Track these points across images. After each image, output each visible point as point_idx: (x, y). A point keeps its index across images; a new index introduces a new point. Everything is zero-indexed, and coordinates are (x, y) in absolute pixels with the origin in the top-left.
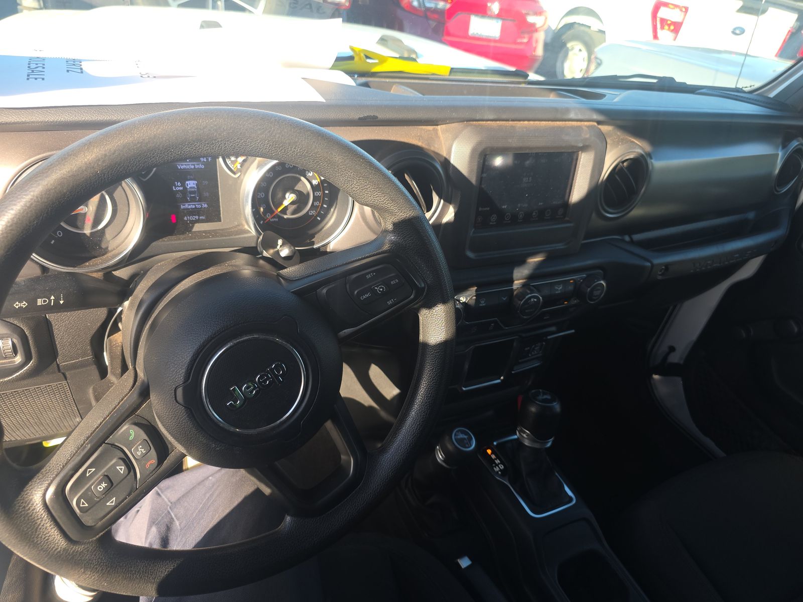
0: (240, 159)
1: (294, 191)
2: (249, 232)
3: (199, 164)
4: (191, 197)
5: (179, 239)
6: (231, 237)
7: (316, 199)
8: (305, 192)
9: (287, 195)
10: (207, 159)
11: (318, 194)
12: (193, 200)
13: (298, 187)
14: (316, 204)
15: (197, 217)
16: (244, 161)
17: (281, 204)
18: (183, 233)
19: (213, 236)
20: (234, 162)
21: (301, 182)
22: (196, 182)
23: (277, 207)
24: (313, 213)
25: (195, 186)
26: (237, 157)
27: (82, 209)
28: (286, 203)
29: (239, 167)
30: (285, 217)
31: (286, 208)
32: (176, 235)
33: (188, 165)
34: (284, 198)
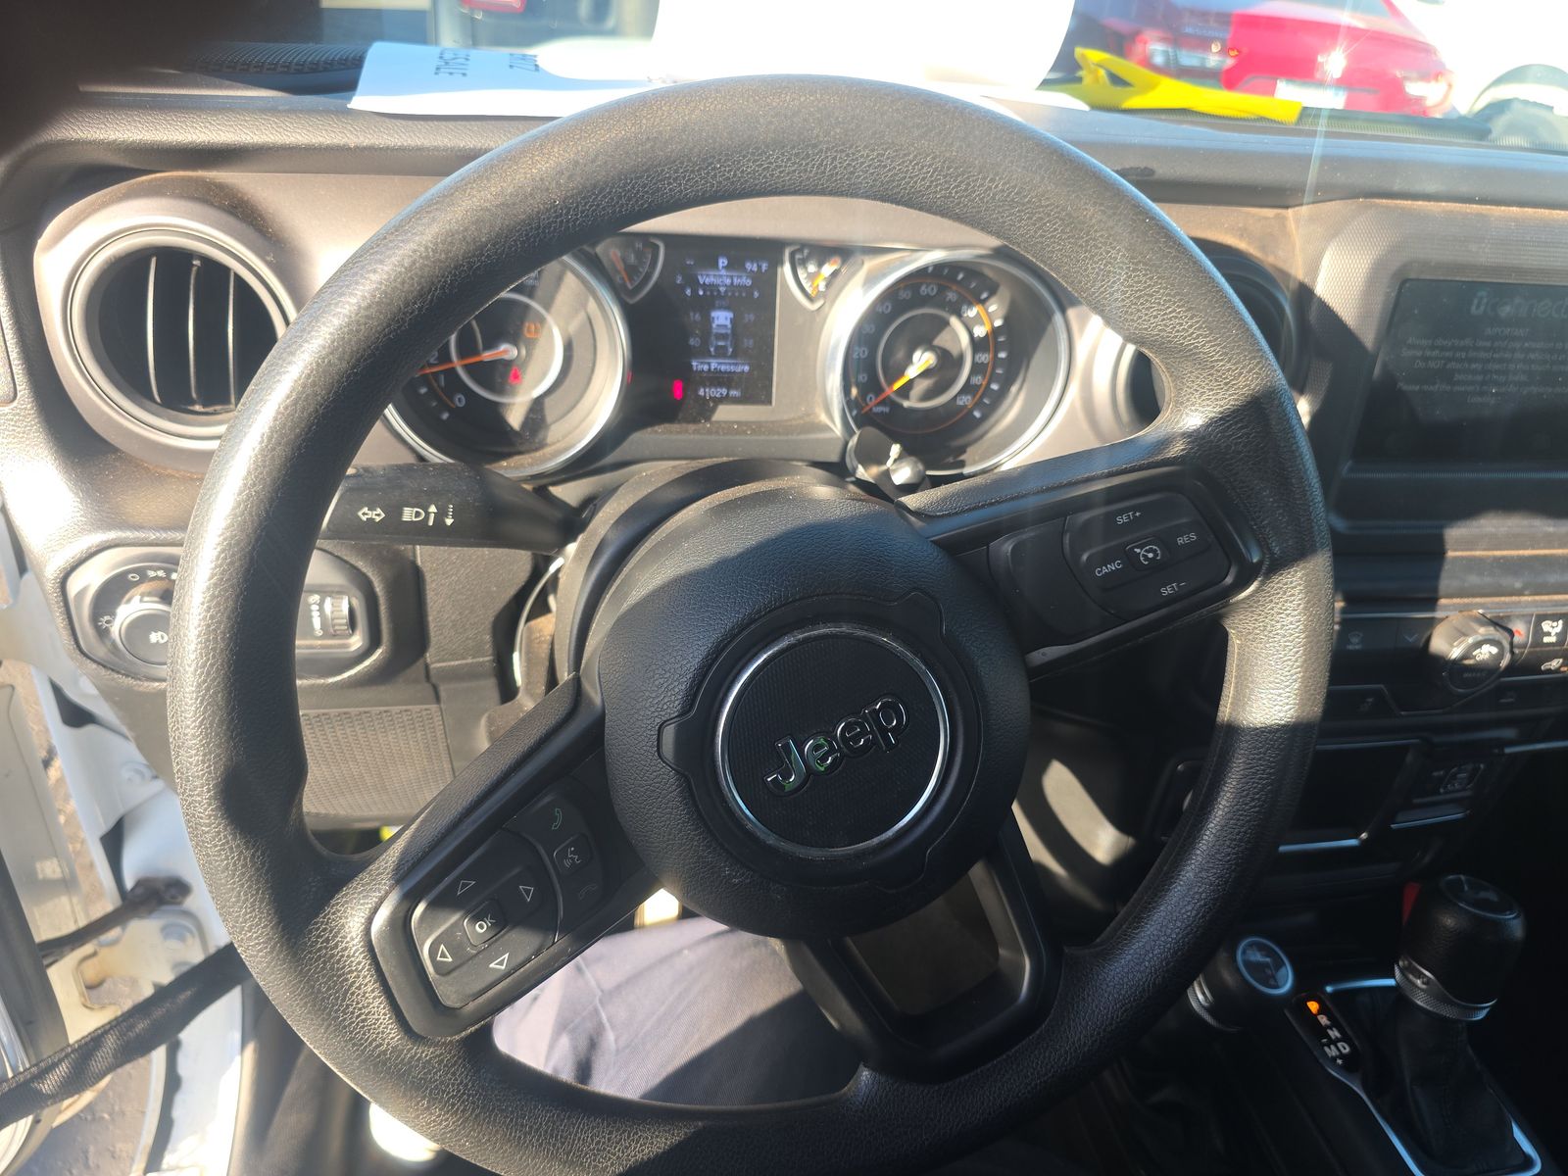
0: (828, 269)
1: (931, 347)
2: (827, 428)
3: (740, 277)
4: (717, 348)
5: (686, 431)
6: (790, 437)
7: (977, 368)
8: (955, 352)
9: (917, 355)
10: (759, 267)
11: (984, 358)
12: (721, 353)
13: (942, 340)
14: (977, 380)
15: (724, 391)
16: (835, 274)
17: (901, 373)
18: (695, 421)
19: (754, 432)
20: (812, 277)
21: (947, 329)
22: (730, 315)
23: (891, 381)
24: (966, 400)
25: (728, 323)
26: (820, 265)
27: (505, 352)
28: (912, 372)
29: (822, 288)
30: (906, 404)
31: (910, 384)
32: (679, 422)
33: (721, 276)
34: (909, 361)
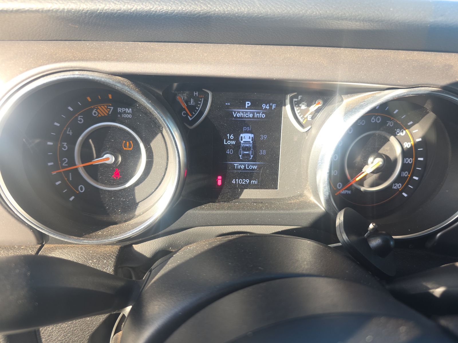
0: (314, 108)
1: (380, 156)
2: (316, 206)
3: (259, 113)
4: (244, 155)
5: (223, 208)
6: (291, 211)
7: (405, 167)
8: (392, 158)
9: (370, 160)
10: (271, 107)
11: (409, 161)
12: (246, 158)
13: (384, 150)
14: (405, 174)
15: (248, 181)
16: (318, 111)
17: (360, 170)
18: (228, 200)
19: (267, 208)
20: (303, 112)
21: (388, 143)
22: (252, 136)
23: (353, 176)
24: (398, 186)
25: (250, 140)
26: (309, 105)
27: (108, 159)
28: (368, 169)
29: (309, 119)
30: (362, 189)
31: (364, 178)
32: (219, 202)
33: (246, 112)
34: (365, 163)
